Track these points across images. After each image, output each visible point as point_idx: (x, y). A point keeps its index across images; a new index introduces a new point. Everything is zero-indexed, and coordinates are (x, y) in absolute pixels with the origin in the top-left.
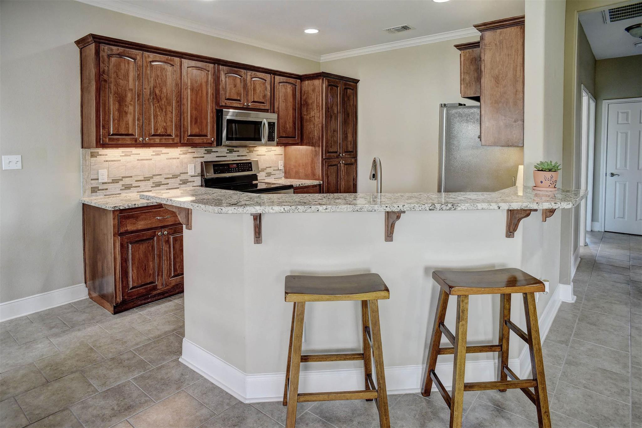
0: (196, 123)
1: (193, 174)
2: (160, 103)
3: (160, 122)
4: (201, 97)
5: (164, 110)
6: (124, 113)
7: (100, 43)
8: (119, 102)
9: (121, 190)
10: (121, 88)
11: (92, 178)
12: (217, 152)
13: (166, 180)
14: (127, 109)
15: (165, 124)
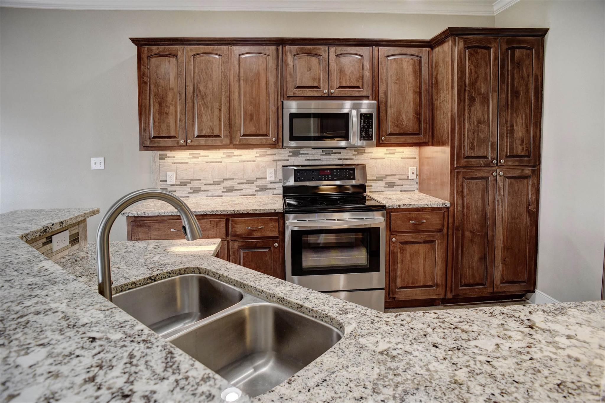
0: (251, 119)
1: (273, 179)
2: (205, 100)
3: (205, 121)
4: (259, 88)
5: (210, 108)
6: (165, 114)
7: (142, 45)
8: (160, 104)
9: (189, 193)
10: (161, 88)
11: (161, 180)
12: (308, 154)
13: (239, 185)
14: (168, 110)
15: (211, 124)
